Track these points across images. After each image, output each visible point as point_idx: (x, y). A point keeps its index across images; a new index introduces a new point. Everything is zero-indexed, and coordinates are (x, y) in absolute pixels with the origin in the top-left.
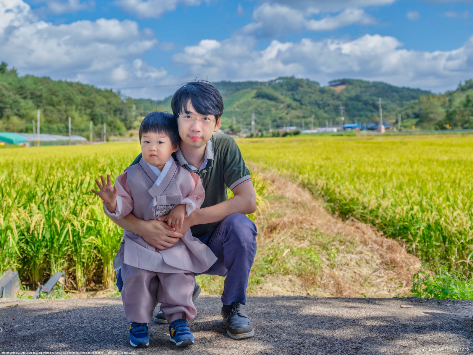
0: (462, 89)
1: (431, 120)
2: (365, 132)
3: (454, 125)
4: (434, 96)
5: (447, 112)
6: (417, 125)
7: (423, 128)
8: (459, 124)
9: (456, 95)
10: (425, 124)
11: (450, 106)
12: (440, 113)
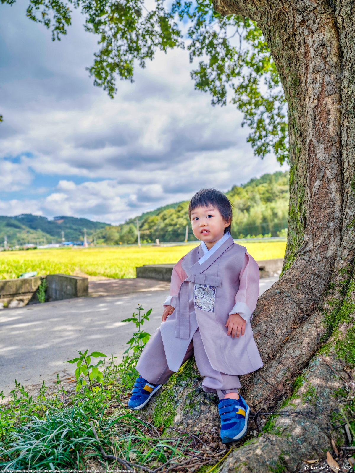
0: (127, 223)
1: (112, 240)
2: (76, 247)
3: (123, 242)
4: (113, 227)
5: (120, 235)
6: (105, 242)
7: (107, 244)
8: (126, 241)
9: (124, 226)
10: (108, 242)
11: (121, 232)
12: (116, 236)
